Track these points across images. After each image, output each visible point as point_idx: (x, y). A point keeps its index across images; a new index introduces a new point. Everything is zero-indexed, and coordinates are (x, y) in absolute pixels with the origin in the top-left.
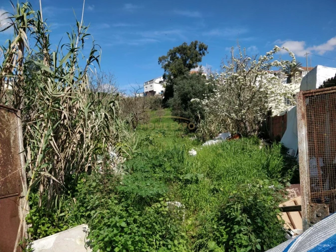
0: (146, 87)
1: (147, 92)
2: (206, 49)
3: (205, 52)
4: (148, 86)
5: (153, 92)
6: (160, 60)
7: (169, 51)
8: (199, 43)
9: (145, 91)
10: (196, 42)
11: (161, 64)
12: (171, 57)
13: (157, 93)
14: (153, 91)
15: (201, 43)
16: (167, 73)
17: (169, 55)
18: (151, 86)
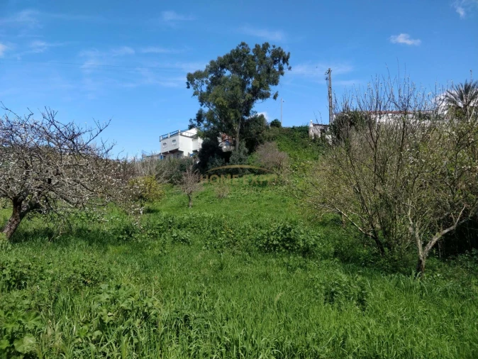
0: (165, 144)
1: (165, 154)
2: (286, 60)
3: (285, 66)
4: (169, 141)
5: (176, 152)
7: (209, 64)
8: (271, 48)
9: (162, 152)
10: (266, 46)
12: (213, 78)
13: (185, 154)
14: (177, 150)
15: (277, 47)
16: (206, 110)
17: (210, 72)
18: (174, 141)
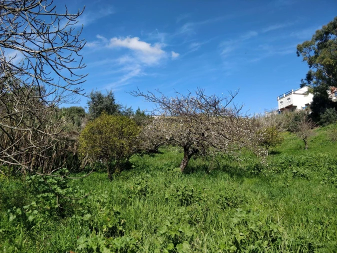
0: (281, 102)
1: (282, 109)
4: (284, 100)
5: (291, 108)
6: (300, 50)
7: (315, 33)
9: (279, 108)
11: (301, 55)
12: (319, 44)
13: (299, 108)
14: (291, 106)
16: (315, 70)
17: (316, 40)
18: (289, 99)
